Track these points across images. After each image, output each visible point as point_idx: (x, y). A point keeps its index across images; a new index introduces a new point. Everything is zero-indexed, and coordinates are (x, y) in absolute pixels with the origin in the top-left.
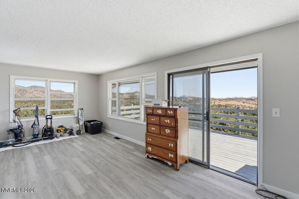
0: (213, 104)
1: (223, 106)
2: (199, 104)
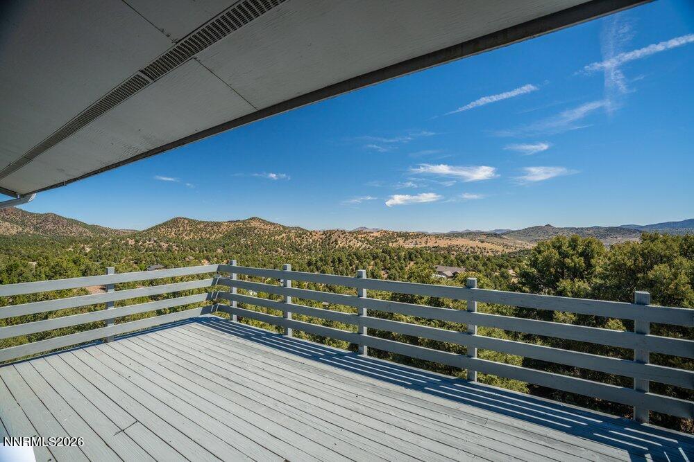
0: (424, 245)
1: (444, 249)
2: (394, 244)
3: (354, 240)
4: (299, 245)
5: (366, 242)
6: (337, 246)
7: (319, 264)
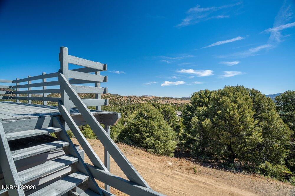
0: (171, 103)
2: (158, 102)
3: (141, 100)
4: (117, 102)
5: (146, 101)
6: (134, 103)
7: (125, 110)
